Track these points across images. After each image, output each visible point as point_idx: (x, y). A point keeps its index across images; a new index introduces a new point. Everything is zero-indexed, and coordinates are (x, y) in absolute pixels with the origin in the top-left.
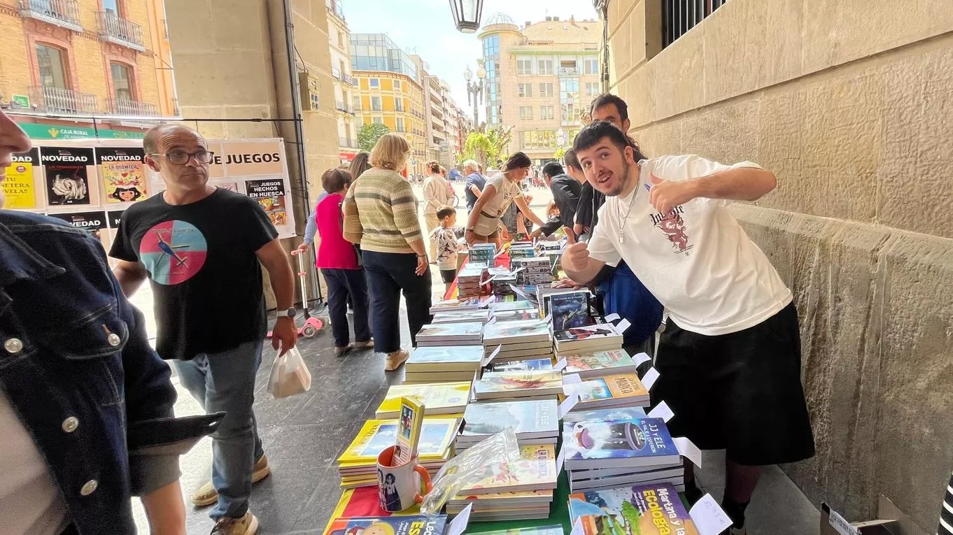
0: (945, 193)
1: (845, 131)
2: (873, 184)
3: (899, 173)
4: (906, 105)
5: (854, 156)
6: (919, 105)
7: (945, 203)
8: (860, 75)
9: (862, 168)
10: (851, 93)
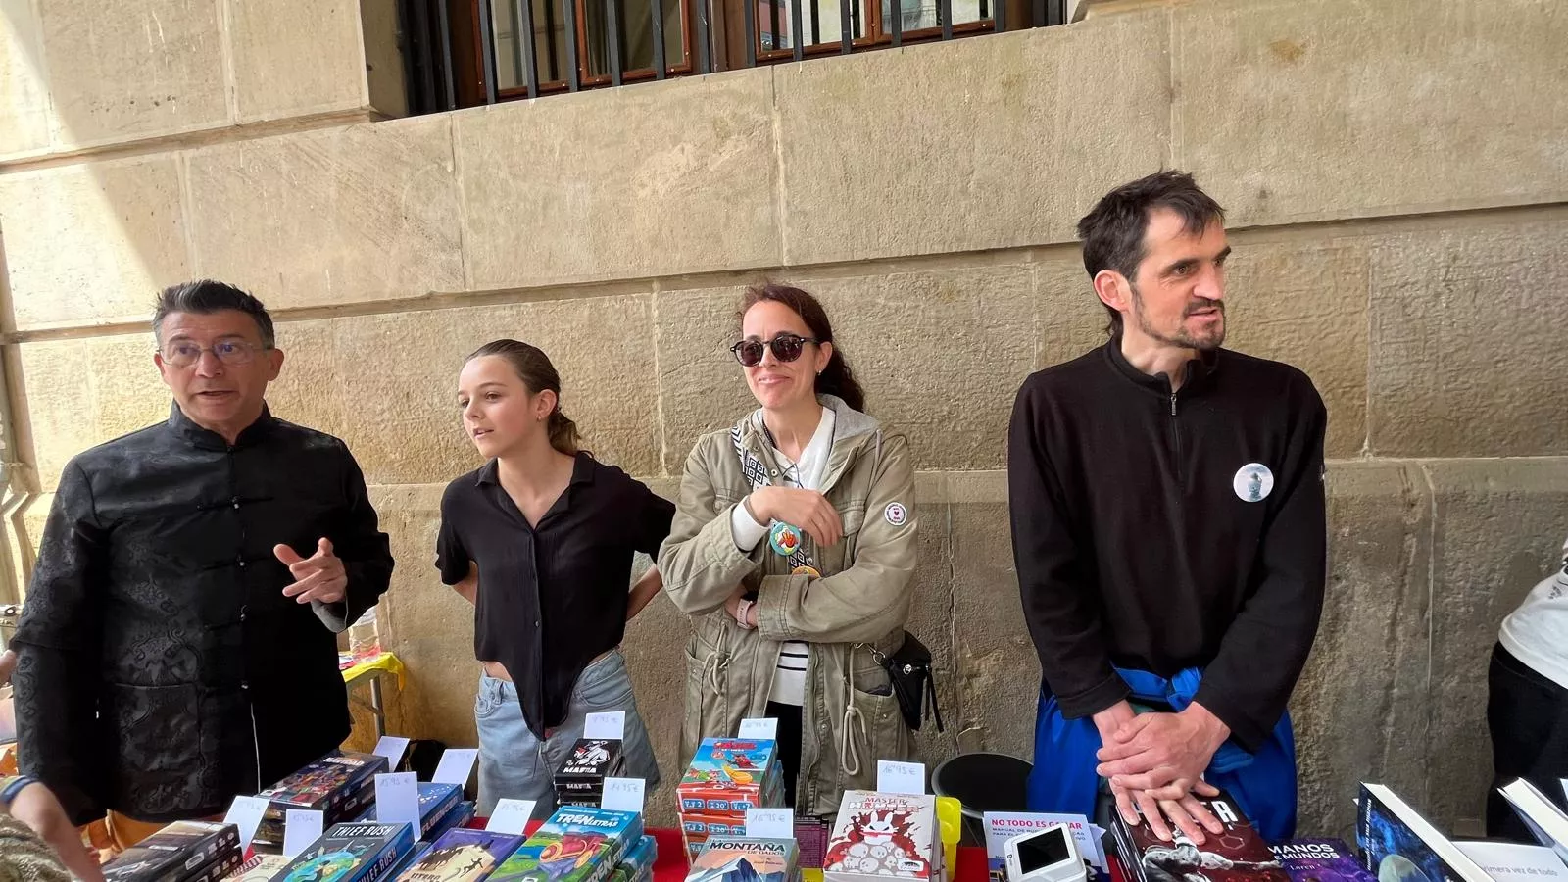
0: (1485, 403)
1: (1293, 327)
2: (1357, 402)
3: (1408, 383)
4: (1414, 295)
5: (1314, 364)
6: (1437, 295)
7: (1486, 416)
8: (1323, 244)
9: (1334, 380)
10: (1303, 271)
